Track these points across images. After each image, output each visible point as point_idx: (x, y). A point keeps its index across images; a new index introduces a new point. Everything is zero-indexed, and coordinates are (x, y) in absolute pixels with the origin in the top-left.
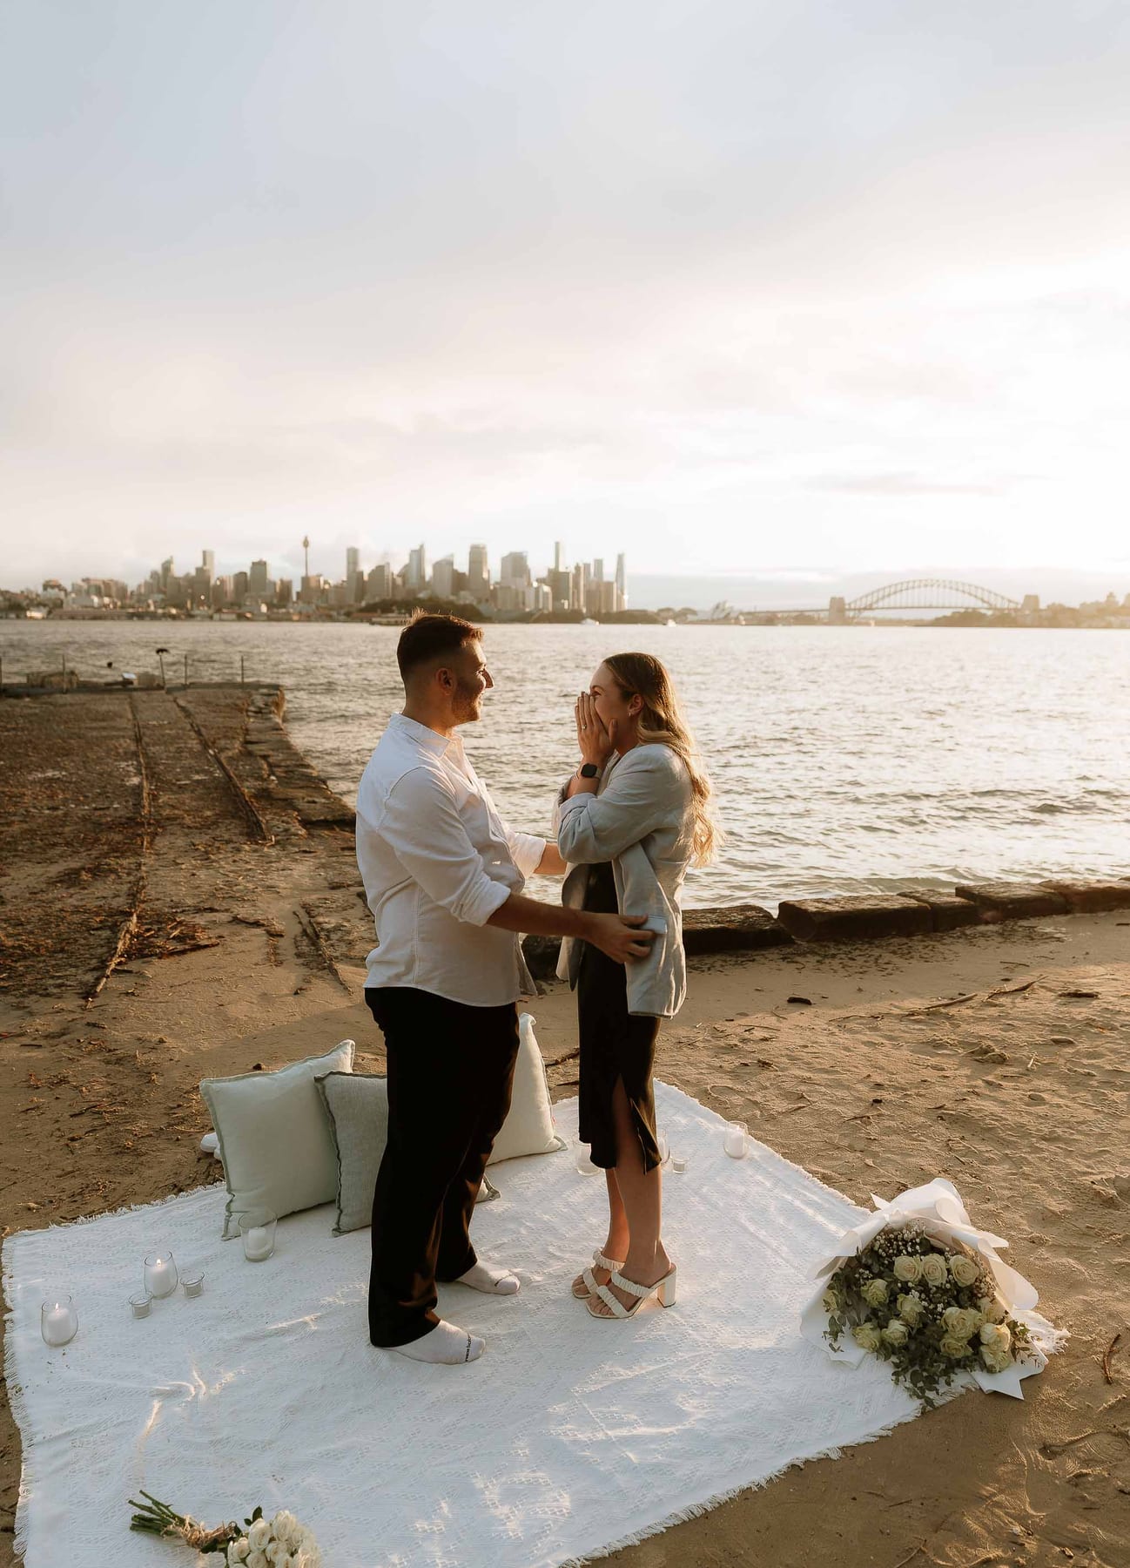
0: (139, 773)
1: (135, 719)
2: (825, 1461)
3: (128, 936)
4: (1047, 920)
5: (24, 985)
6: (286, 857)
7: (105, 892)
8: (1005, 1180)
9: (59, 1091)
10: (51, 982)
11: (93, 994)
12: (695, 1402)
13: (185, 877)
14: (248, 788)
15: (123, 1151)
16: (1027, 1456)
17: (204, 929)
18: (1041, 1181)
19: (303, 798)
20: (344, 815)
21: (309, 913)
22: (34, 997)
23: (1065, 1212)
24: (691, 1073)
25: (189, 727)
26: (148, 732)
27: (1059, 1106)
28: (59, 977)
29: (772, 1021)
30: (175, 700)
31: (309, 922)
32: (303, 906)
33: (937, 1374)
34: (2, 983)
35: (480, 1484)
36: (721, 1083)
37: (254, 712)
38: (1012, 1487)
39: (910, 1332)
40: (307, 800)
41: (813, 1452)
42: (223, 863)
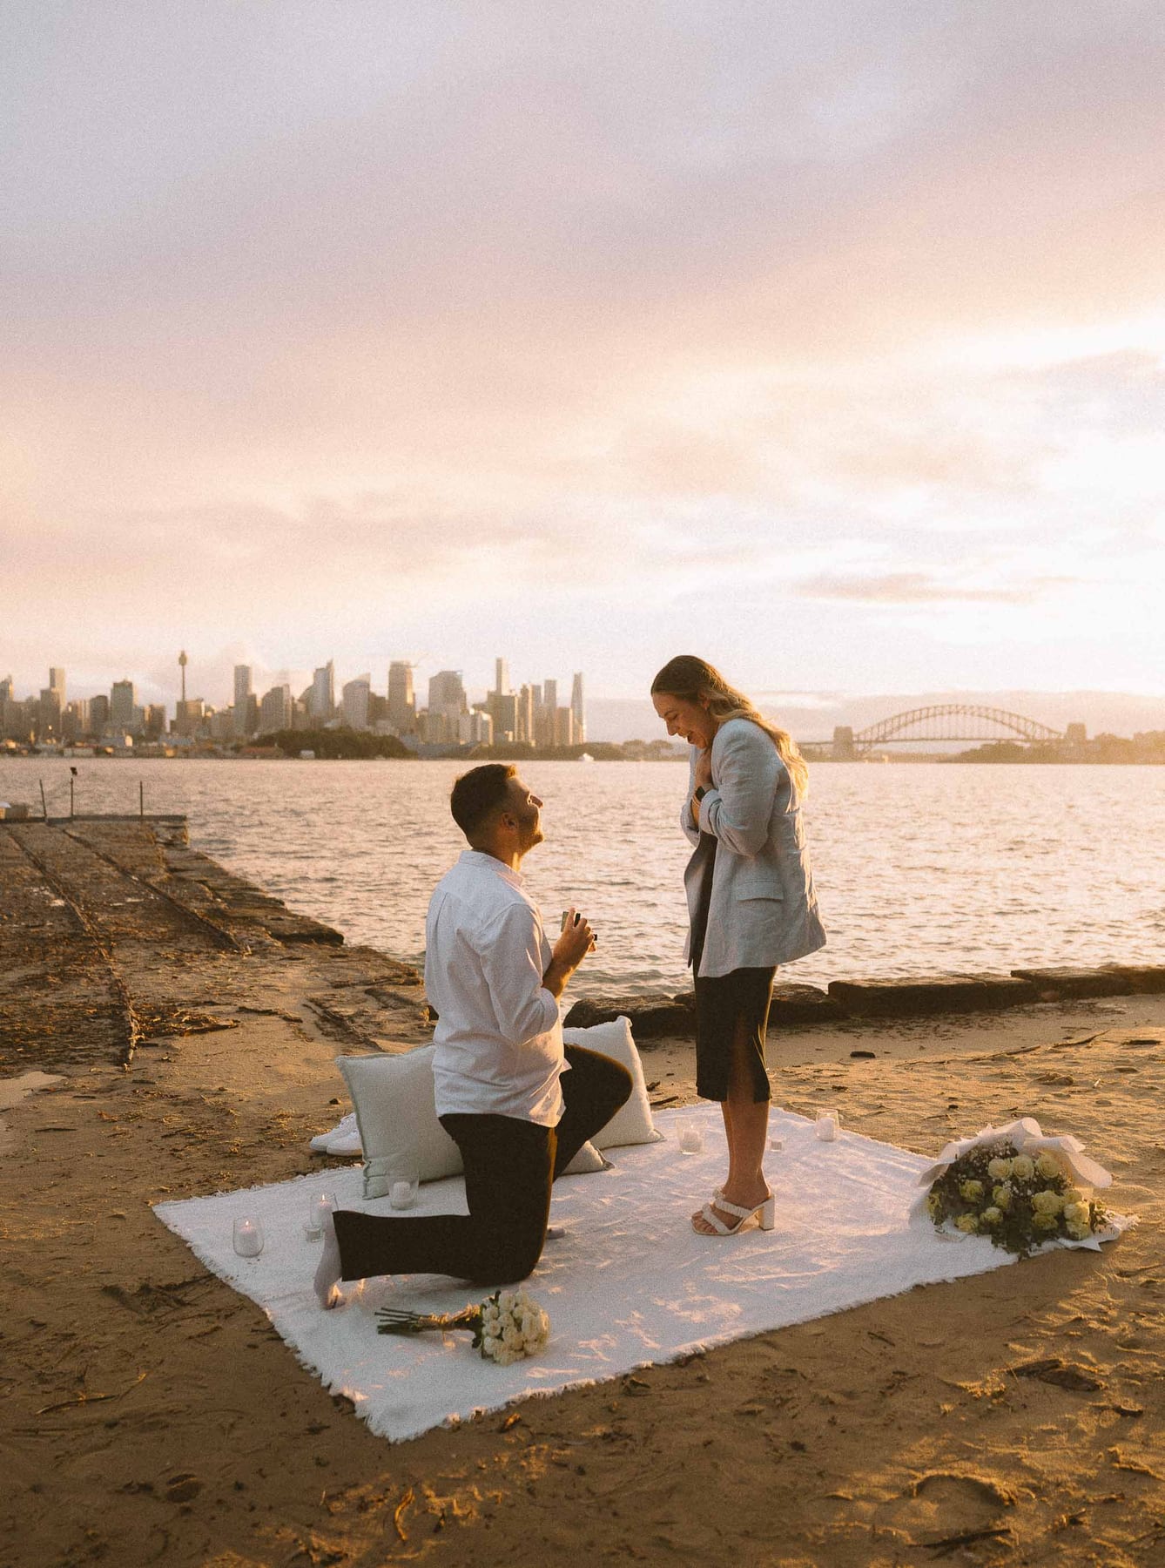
0: (59, 896)
1: (24, 849)
3: (136, 1021)
5: (46, 1056)
6: (272, 962)
7: (84, 992)
9: (138, 1122)
10: (73, 1054)
11: (128, 1062)
12: (828, 1261)
13: (167, 980)
14: (195, 907)
15: (231, 1155)
16: (1108, 1277)
17: (214, 1016)
19: (266, 917)
20: (322, 932)
21: (320, 1005)
22: (67, 1065)
23: (1133, 1162)
25: (95, 856)
26: (48, 861)
27: (1126, 1106)
28: (81, 1050)
30: (64, 831)
31: (325, 1012)
32: (312, 1000)
33: (1029, 1238)
34: (22, 1056)
35: (660, 1303)
36: (799, 1100)
37: (165, 844)
38: (1096, 1290)
39: (1004, 1213)
40: (269, 917)
41: (931, 1280)
42: (203, 969)
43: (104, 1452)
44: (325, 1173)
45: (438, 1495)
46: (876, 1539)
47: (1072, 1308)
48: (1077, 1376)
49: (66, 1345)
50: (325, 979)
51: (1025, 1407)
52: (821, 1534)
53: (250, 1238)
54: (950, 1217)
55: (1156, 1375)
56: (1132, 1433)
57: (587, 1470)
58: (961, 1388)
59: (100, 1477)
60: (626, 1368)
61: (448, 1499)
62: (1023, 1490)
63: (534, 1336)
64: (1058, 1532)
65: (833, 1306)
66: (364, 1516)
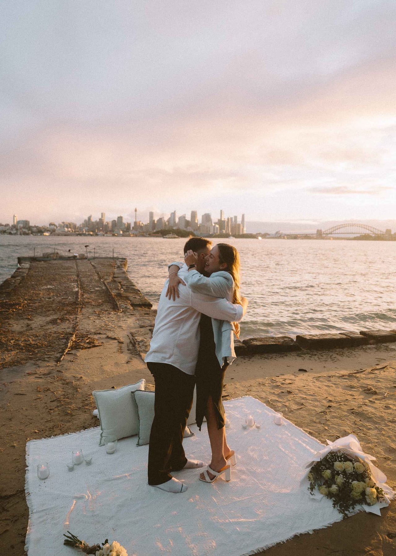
0: (78, 287)
1: (77, 269)
2: (307, 535)
3: (72, 342)
4: (393, 344)
5: (37, 357)
6: (125, 316)
7: (65, 327)
8: (375, 436)
9: (47, 393)
10: (46, 356)
11: (60, 361)
12: (261, 511)
13: (91, 322)
14: (114, 293)
15: (67, 414)
16: (382, 537)
17: (97, 340)
18: (389, 437)
19: (132, 296)
20: (146, 302)
21: (132, 336)
22: (40, 361)
24: (263, 395)
25: (95, 272)
26: (81, 273)
28: (49, 355)
29: (293, 377)
30: (90, 263)
31: (133, 339)
32: (131, 333)
33: (349, 504)
34: (30, 356)
36: (274, 399)
37: (117, 267)
39: (339, 489)
41: (303, 532)
42: (104, 318)
54: (317, 487)
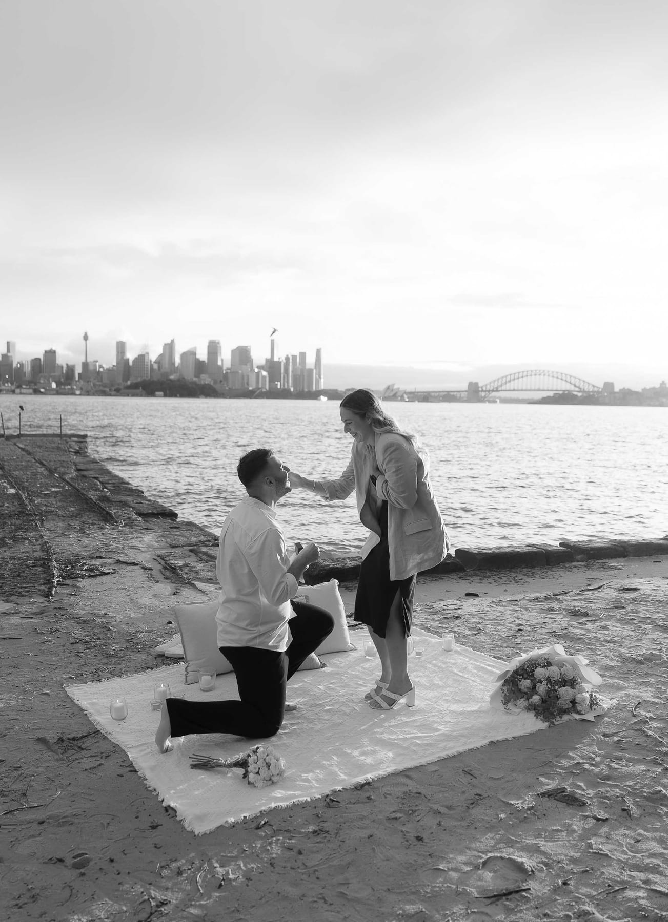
0: (12, 487)
2: (507, 740)
3: (57, 569)
4: (614, 560)
5: (6, 591)
6: (136, 531)
9: (57, 634)
10: (20, 590)
11: (52, 595)
12: (443, 726)
13: (75, 542)
14: (92, 495)
15: (110, 656)
16: (597, 737)
17: (102, 566)
18: (606, 656)
20: (164, 510)
21: (163, 559)
22: (15, 597)
23: (617, 666)
25: (33, 461)
27: (617, 631)
28: (25, 588)
29: (459, 603)
30: (15, 444)
31: (166, 563)
32: (158, 556)
33: (555, 713)
35: (349, 751)
36: (434, 625)
37: (74, 452)
38: (590, 745)
39: (543, 699)
40: (135, 502)
41: (500, 738)
42: (96, 535)
43: (38, 839)
44: (164, 668)
45: (221, 866)
46: (458, 894)
47: (575, 756)
48: (575, 798)
49: (16, 773)
50: (167, 543)
51: (545, 815)
52: (428, 891)
53: (120, 709)
54: (512, 700)
55: (618, 797)
56: (601, 831)
57: (303, 852)
58: (511, 804)
59: (35, 853)
60: (327, 791)
61: (226, 869)
62: (540, 865)
63: (277, 773)
64: (556, 890)
65: (444, 754)
66: (180, 878)
